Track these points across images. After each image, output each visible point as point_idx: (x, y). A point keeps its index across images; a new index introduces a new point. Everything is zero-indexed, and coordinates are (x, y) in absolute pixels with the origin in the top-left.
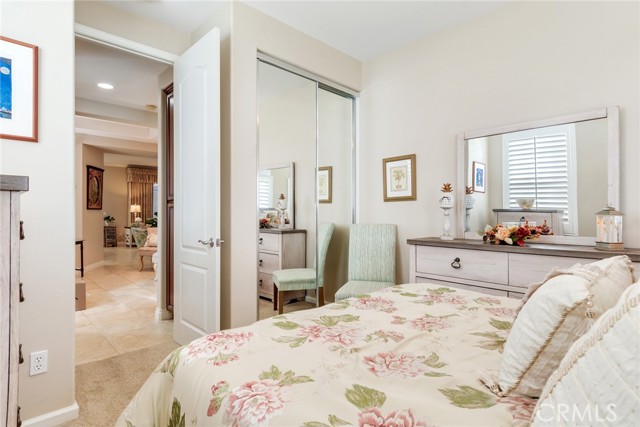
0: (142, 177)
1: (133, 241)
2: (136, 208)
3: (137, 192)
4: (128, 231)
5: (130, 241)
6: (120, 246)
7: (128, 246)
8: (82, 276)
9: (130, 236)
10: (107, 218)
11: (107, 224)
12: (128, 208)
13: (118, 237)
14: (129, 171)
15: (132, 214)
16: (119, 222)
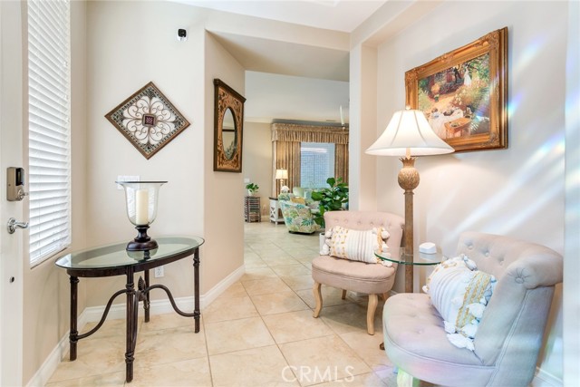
0: (288, 134)
1: (280, 215)
2: (282, 174)
3: (283, 154)
4: (273, 204)
5: (276, 216)
6: (264, 221)
7: (274, 222)
8: (197, 330)
9: (276, 210)
10: (250, 186)
11: (250, 194)
12: (272, 174)
13: (261, 211)
14: (275, 128)
15: (278, 182)
16: (264, 192)
